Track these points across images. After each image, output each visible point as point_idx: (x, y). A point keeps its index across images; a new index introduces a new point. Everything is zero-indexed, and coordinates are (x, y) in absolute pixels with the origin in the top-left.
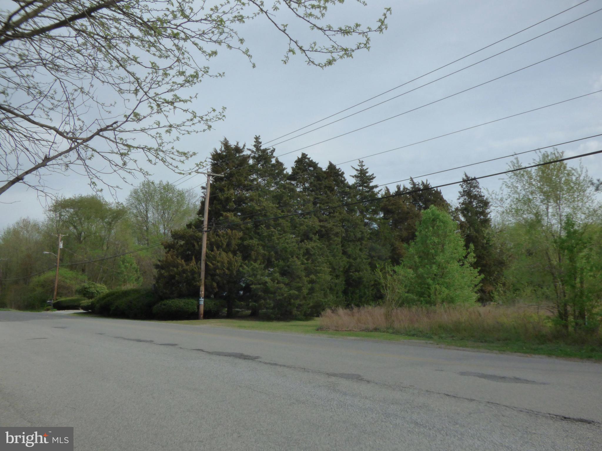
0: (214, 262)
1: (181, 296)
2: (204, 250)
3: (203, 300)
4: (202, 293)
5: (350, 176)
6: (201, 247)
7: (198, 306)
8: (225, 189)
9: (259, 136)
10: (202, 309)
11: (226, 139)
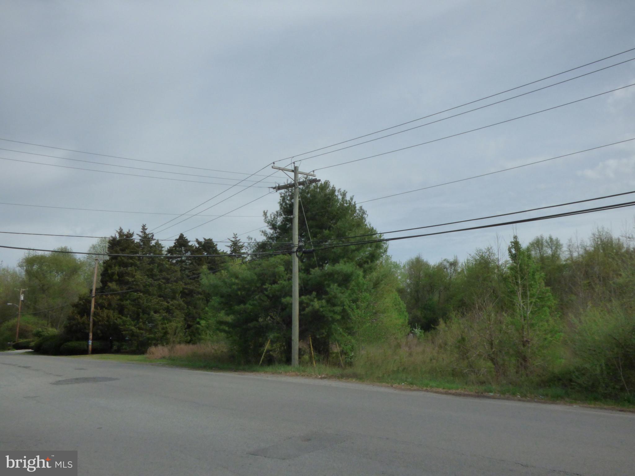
0: (98, 317)
1: (78, 339)
2: (93, 309)
3: (91, 341)
4: (91, 337)
5: (225, 246)
6: (90, 307)
7: (88, 346)
8: (113, 266)
9: (146, 225)
10: (90, 347)
11: (121, 228)
